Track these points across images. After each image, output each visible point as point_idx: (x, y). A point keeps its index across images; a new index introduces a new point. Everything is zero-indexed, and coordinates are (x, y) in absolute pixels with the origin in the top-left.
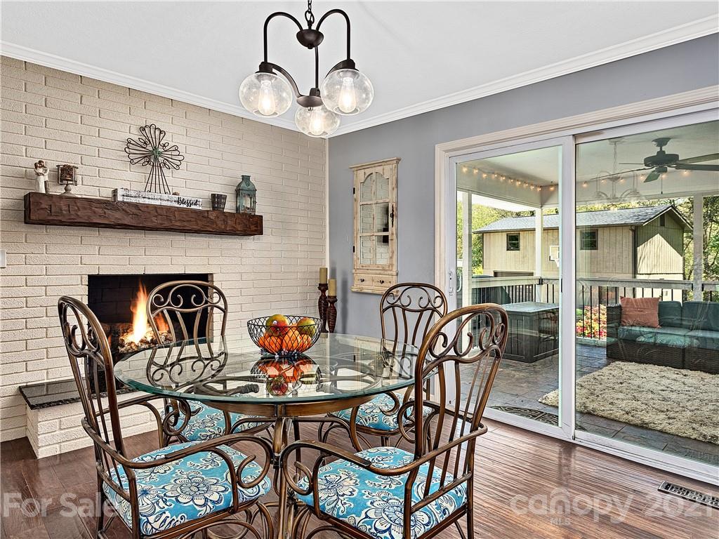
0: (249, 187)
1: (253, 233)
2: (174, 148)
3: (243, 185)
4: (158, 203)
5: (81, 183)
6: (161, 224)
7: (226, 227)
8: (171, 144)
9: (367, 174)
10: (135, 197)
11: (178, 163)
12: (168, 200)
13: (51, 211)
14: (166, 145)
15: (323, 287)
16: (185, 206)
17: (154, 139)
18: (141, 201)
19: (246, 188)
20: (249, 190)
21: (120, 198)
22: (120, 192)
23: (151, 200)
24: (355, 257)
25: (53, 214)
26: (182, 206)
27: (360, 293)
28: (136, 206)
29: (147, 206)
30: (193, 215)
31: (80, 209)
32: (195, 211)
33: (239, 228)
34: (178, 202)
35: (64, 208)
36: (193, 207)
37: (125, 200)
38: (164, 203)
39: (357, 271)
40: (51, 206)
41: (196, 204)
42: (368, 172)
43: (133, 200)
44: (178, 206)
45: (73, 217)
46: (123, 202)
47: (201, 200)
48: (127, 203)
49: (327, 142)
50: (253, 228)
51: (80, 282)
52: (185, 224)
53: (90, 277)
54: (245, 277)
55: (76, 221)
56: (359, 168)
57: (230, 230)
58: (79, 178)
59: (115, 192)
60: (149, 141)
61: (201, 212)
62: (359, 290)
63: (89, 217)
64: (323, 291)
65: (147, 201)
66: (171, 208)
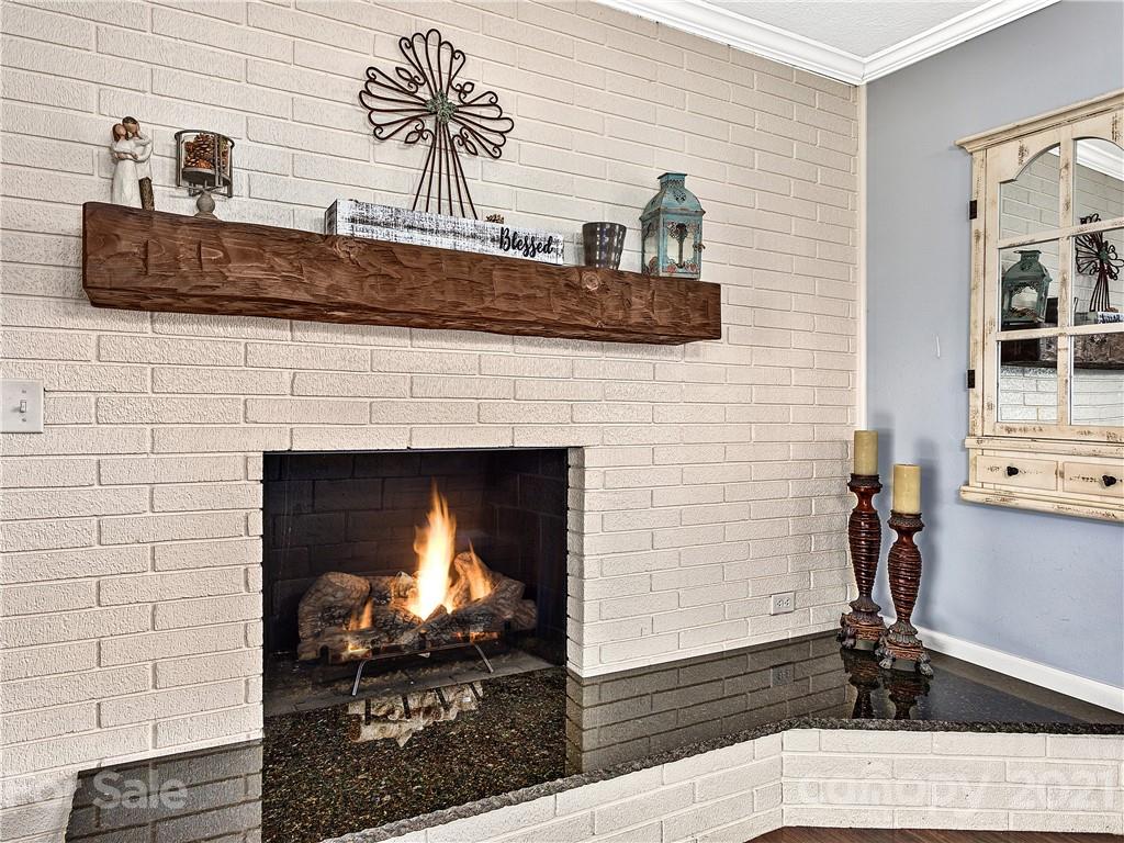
0: (685, 204)
1: (698, 333)
2: (485, 100)
3: (669, 199)
4: (446, 243)
5: (245, 191)
6: (457, 305)
7: (627, 317)
8: (480, 89)
9: (1032, 153)
10: (387, 225)
11: (498, 140)
12: (474, 236)
13: (145, 260)
14: (468, 88)
15: (866, 486)
16: (519, 254)
17: (436, 74)
18: (403, 237)
19: (677, 206)
20: (684, 212)
21: (343, 229)
22: (344, 211)
23: (428, 237)
24: (976, 403)
25: (151, 272)
26: (511, 253)
27: (999, 507)
28: (388, 251)
29: (417, 251)
30: (541, 281)
31: (232, 255)
32: (547, 269)
33: (662, 317)
34: (502, 243)
35: (186, 253)
36: (541, 257)
37: (358, 234)
38: (466, 245)
39: (986, 444)
40: (146, 245)
41: (547, 249)
42: (1035, 144)
43: (380, 234)
44: (501, 253)
45: (208, 281)
46: (352, 237)
47: (561, 238)
48: (362, 241)
49: (863, 94)
50: (697, 319)
51: (241, 473)
52: (521, 306)
53: (269, 458)
54: (661, 455)
55: (217, 292)
56: (994, 140)
57: (639, 324)
58: (239, 179)
59: (332, 211)
60: (423, 74)
61: (562, 271)
62: (995, 500)
63: (256, 283)
64: (865, 496)
65: (418, 239)
66: (481, 258)
